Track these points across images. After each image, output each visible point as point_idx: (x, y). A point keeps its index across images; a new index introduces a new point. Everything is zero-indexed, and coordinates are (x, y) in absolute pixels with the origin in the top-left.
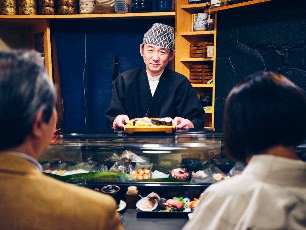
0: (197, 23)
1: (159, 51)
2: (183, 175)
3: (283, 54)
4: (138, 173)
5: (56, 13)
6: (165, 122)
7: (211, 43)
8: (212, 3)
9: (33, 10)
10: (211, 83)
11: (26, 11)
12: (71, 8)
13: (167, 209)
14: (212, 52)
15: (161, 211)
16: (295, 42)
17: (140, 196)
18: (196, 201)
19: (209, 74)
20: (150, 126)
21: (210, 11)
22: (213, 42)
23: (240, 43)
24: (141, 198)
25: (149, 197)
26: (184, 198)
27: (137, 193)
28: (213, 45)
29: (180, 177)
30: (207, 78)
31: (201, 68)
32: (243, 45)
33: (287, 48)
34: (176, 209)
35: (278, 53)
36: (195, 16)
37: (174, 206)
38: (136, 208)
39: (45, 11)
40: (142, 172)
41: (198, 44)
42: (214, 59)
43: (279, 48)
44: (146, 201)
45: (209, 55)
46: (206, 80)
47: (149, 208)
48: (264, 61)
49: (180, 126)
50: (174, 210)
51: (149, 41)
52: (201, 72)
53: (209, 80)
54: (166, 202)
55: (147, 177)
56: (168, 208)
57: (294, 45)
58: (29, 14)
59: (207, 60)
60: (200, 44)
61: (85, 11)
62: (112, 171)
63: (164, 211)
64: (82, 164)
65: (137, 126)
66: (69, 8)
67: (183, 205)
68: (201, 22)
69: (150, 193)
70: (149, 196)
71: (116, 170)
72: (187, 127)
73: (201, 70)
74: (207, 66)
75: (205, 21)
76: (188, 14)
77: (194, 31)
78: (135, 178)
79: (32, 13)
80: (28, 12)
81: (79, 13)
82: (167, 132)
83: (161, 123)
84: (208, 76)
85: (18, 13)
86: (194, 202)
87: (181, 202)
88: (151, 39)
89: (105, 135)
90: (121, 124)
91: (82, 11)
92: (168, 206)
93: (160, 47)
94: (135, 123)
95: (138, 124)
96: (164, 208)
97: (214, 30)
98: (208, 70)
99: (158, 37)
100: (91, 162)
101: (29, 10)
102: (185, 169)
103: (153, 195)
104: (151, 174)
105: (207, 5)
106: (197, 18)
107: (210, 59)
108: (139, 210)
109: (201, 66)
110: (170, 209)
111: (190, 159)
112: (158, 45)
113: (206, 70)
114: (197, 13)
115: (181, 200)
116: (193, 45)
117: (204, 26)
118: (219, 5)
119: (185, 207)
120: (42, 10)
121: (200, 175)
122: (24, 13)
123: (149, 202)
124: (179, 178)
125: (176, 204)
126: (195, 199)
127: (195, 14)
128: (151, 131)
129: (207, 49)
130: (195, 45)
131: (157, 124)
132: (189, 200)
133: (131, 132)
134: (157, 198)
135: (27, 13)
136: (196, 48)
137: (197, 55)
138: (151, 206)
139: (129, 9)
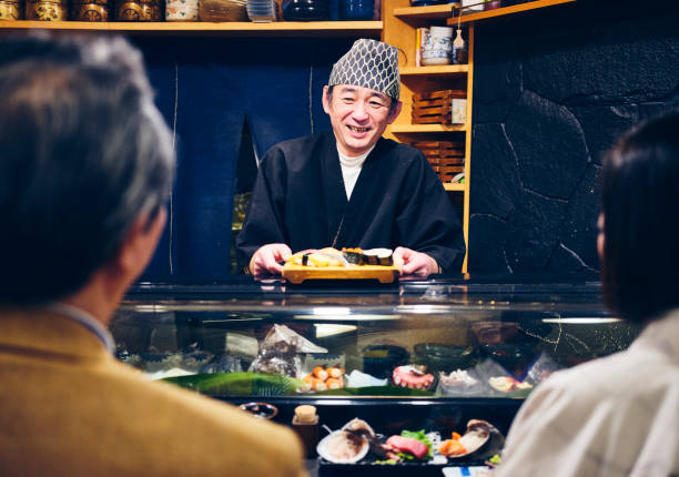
0: (428, 47)
1: (366, 100)
2: (422, 380)
3: (627, 115)
4: (314, 376)
5: (112, 18)
6: (376, 257)
7: (460, 93)
8: (464, 4)
9: (58, 11)
10: (459, 181)
11: (41, 13)
12: (145, 8)
13: (389, 458)
14: (462, 112)
15: (378, 462)
16: (652, 87)
17: (325, 427)
18: (457, 439)
19: (455, 161)
20: (341, 265)
21: (459, 20)
22: (465, 90)
23: (527, 92)
24: (328, 433)
25: (347, 430)
26: (426, 433)
27: (317, 422)
28: (465, 97)
29: (415, 385)
30: (450, 170)
31: (436, 148)
32: (533, 95)
33: (635, 101)
34: (411, 458)
35: (614, 113)
36: (424, 35)
37: (406, 451)
38: (318, 455)
39: (87, 13)
40: (323, 374)
41: (430, 95)
42: (467, 127)
43: (618, 102)
44: (341, 438)
45: (455, 119)
46: (448, 174)
47: (347, 455)
48: (581, 131)
49: (409, 268)
50: (406, 460)
51: (344, 79)
52: (438, 156)
53: (454, 174)
54: (384, 441)
55: (336, 385)
56: (392, 455)
57: (651, 95)
58: (49, 20)
59: (451, 130)
60: (436, 94)
61: (177, 16)
62: (255, 371)
63: (383, 463)
64: (178, 357)
65: (311, 266)
66: (142, 7)
67: (428, 448)
68: (437, 46)
69: (349, 421)
70: (347, 426)
71: (264, 369)
72: (424, 271)
73: (437, 152)
74: (450, 144)
75: (447, 44)
76: (408, 30)
77: (422, 65)
78: (308, 386)
79: (55, 17)
80: (47, 15)
81: (163, 19)
82: (382, 281)
83: (366, 260)
84: (453, 165)
85: (22, 16)
86: (453, 441)
87: (422, 441)
88: (349, 73)
89: (235, 286)
90: (271, 263)
91: (171, 16)
92: (391, 451)
93: (369, 91)
94: (305, 260)
95: (313, 261)
96: (384, 455)
97: (467, 63)
98: (453, 153)
99: (365, 69)
100: (197, 352)
101: (49, 11)
102: (422, 367)
103: (356, 424)
104: (344, 378)
105: (453, 8)
106: (428, 38)
107: (457, 129)
108: (324, 460)
109: (437, 144)
110: (397, 457)
111: (430, 344)
112: (366, 86)
113: (446, 153)
114: (429, 28)
115: (421, 438)
116: (419, 96)
117: (444, 55)
118: (481, 7)
119: (431, 454)
120: (78, 13)
121: (459, 379)
122: (36, 17)
123: (347, 440)
124: (411, 387)
125: (410, 447)
126: (454, 434)
127: (424, 30)
128: (345, 277)
129: (451, 105)
130: (423, 96)
131: (357, 263)
132: (439, 438)
133: (296, 280)
134: (367, 432)
135: (45, 17)
136: (425, 104)
137: (429, 119)
138: (351, 452)
139: (277, 14)
